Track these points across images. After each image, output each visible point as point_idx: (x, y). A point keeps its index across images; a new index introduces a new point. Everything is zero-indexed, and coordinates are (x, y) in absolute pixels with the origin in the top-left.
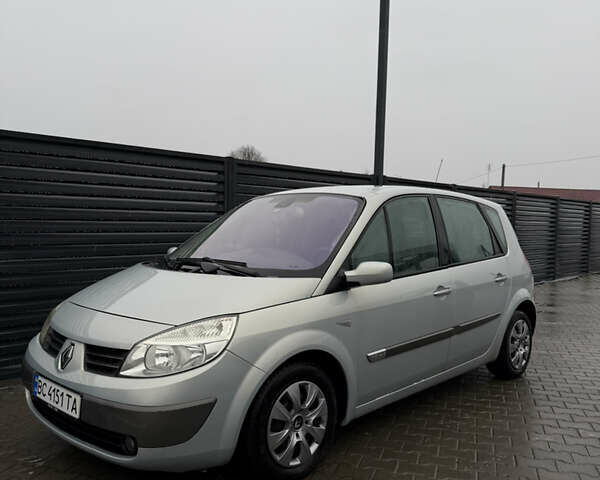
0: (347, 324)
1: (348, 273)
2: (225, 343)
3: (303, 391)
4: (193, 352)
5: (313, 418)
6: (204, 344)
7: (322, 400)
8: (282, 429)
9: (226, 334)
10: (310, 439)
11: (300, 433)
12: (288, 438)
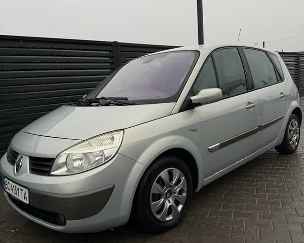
0: (195, 130)
1: (193, 98)
2: (117, 149)
3: (170, 174)
4: (96, 156)
5: (178, 190)
6: (102, 151)
7: (183, 178)
8: (159, 199)
9: (117, 143)
10: (177, 203)
11: (171, 200)
12: (163, 204)
